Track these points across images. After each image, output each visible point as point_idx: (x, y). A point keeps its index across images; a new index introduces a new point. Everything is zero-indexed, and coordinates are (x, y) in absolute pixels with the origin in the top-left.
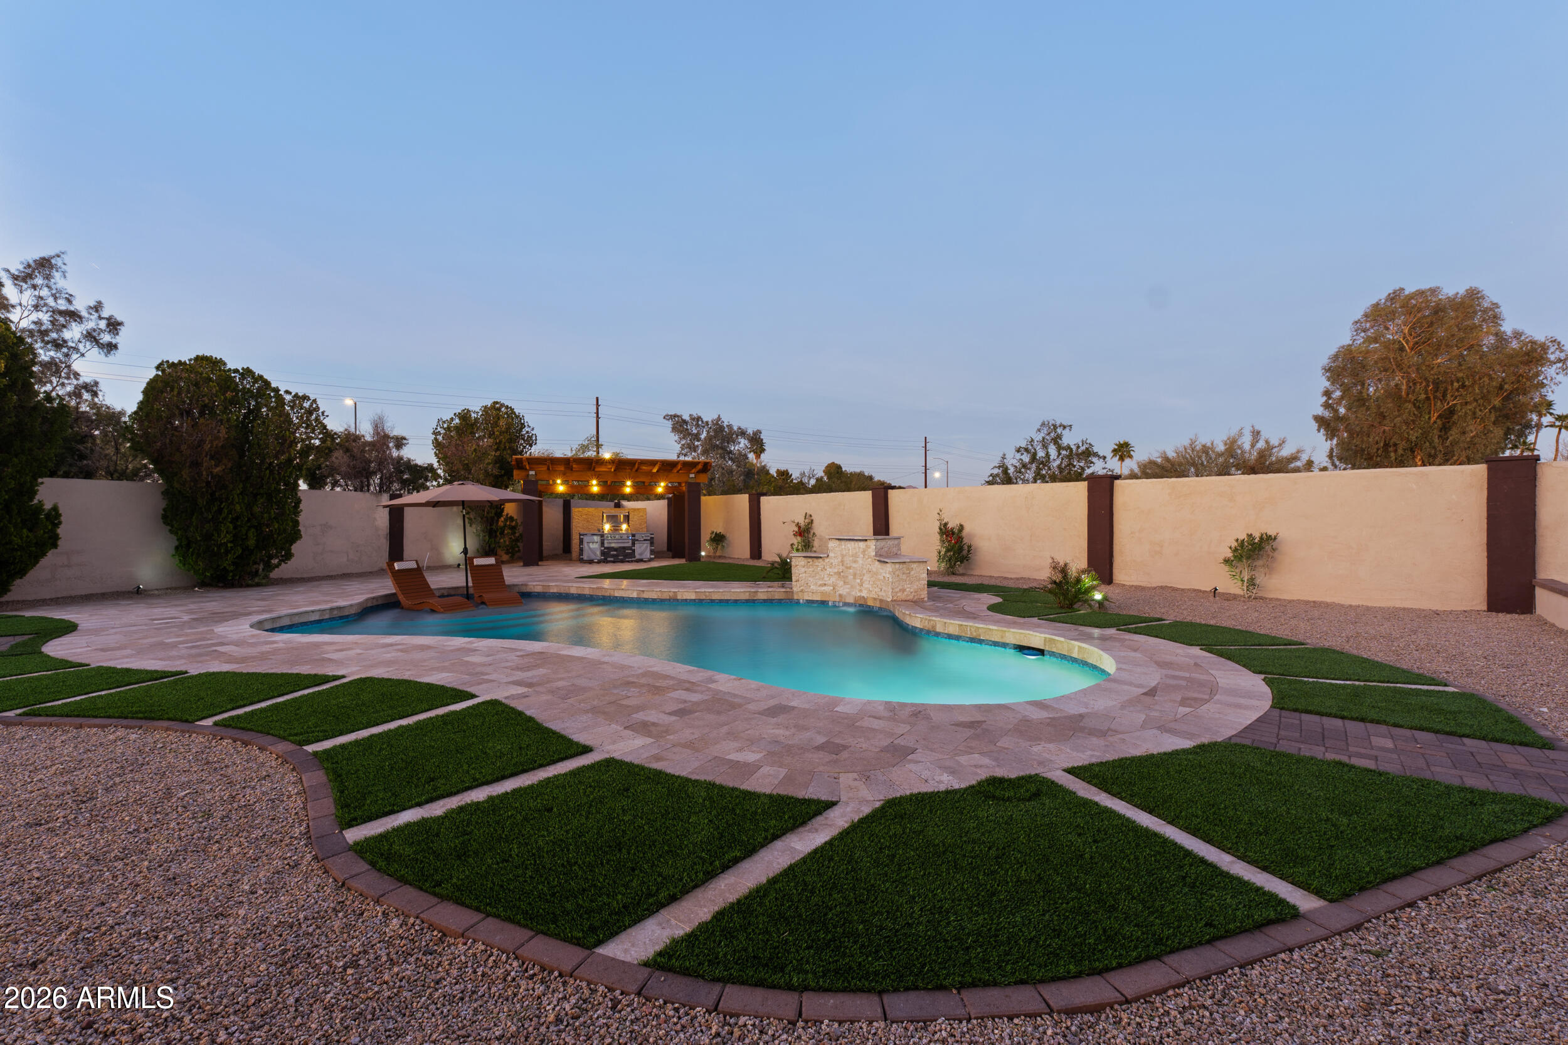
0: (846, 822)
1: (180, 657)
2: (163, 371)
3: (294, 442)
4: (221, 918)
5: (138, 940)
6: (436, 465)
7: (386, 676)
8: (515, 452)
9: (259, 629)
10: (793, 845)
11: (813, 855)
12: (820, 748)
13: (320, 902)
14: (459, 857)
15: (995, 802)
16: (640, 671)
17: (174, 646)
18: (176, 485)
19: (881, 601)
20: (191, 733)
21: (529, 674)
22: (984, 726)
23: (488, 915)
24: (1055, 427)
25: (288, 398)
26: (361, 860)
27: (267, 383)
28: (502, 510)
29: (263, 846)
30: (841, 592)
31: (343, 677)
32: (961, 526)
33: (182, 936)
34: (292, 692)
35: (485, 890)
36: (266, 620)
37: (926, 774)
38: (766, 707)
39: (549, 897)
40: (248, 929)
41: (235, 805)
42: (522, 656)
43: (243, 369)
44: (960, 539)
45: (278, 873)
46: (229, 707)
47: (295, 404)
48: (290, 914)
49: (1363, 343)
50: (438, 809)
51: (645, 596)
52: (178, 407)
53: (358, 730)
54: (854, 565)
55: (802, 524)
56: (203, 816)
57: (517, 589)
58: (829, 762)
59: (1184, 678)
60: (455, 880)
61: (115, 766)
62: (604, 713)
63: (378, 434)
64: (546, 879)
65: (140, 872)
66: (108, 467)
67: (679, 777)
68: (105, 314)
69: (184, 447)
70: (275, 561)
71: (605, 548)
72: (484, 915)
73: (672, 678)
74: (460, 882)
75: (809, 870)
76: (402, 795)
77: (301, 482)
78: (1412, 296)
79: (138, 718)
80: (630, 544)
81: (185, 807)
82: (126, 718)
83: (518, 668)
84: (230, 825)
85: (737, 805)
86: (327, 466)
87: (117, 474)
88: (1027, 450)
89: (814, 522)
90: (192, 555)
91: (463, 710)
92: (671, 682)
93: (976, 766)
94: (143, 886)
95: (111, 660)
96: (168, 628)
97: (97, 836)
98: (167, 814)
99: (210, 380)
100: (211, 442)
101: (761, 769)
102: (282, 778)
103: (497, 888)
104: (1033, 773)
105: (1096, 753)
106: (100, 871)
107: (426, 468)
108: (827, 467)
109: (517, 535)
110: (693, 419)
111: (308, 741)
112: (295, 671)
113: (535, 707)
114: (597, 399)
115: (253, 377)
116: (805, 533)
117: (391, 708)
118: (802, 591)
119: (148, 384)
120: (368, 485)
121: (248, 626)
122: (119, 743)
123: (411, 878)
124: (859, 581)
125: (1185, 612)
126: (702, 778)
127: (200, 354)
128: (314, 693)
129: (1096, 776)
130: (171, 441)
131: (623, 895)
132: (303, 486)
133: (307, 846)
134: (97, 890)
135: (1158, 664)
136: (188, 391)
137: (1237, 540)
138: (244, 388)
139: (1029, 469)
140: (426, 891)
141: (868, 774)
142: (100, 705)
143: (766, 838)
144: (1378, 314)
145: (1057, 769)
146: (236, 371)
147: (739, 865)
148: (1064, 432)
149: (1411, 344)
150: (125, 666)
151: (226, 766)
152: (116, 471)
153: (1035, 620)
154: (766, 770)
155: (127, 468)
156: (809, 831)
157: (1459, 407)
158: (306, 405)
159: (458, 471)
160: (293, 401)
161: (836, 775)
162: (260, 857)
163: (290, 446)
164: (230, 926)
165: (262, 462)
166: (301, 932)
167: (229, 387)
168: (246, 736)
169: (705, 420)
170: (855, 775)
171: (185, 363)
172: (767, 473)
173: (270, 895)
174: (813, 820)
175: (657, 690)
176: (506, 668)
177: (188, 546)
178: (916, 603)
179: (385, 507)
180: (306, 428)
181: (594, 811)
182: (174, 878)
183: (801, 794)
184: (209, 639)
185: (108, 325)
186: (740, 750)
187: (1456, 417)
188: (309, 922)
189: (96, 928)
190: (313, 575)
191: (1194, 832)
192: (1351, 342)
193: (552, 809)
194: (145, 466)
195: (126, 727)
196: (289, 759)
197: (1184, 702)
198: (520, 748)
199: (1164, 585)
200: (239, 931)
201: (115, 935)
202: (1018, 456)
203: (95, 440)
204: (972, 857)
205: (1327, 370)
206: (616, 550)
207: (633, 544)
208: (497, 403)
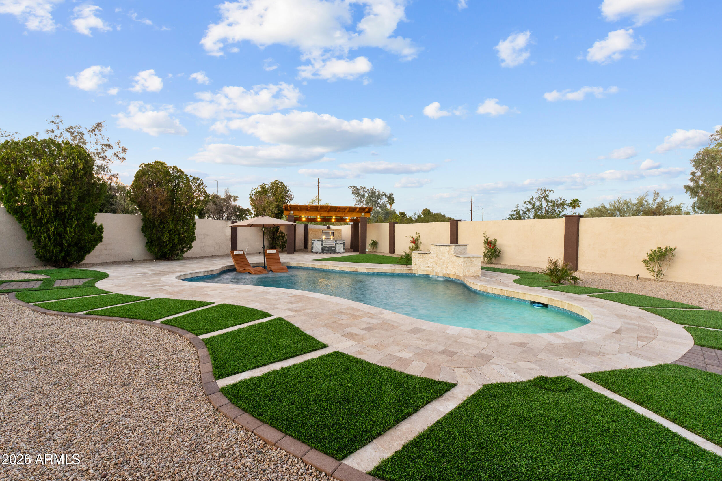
0: (464, 397)
1: (148, 291)
2: (142, 167)
3: (193, 198)
4: (163, 422)
5: (127, 431)
6: (250, 209)
7: (232, 304)
8: (284, 203)
9: (179, 279)
10: (437, 407)
11: (450, 415)
12: (442, 353)
13: (207, 418)
14: (270, 400)
15: (546, 391)
16: (346, 307)
17: (146, 285)
18: (147, 216)
19: (457, 276)
20: (151, 326)
21: (295, 305)
22: (528, 346)
23: (287, 434)
24: (545, 191)
25: (191, 179)
26: (225, 397)
27: (183, 173)
28: (279, 229)
29: (181, 385)
30: (436, 271)
31: (214, 303)
32: (496, 240)
33: (146, 430)
34: (193, 309)
35: (284, 420)
36: (182, 275)
37: (502, 372)
38: (410, 329)
39: (316, 427)
40: (175, 430)
41: (169, 363)
42: (291, 296)
43: (173, 167)
44: (495, 246)
45: (188, 400)
46: (167, 315)
47: (194, 181)
48: (194, 423)
49: (715, 146)
50: (258, 373)
51: (343, 269)
52: (148, 183)
53: (221, 329)
54: (443, 258)
55: (415, 238)
56: (156, 368)
57: (285, 264)
58: (448, 361)
59: (637, 325)
60: (269, 413)
61: (121, 340)
62: (331, 327)
63: (227, 195)
64: (313, 416)
65: (129, 394)
66: (122, 209)
67: (372, 364)
68: (121, 145)
69: (150, 200)
70: (185, 249)
72: (284, 435)
73: (362, 311)
74: (272, 414)
75: (450, 425)
76: (242, 364)
77: (196, 215)
79: (130, 318)
80: (334, 245)
81: (148, 362)
82: (126, 318)
83: (289, 303)
84: (167, 374)
85: (404, 382)
86: (206, 209)
87: (125, 212)
88: (530, 202)
89: (421, 236)
90: (153, 246)
91: (267, 322)
92: (361, 313)
93: (529, 369)
94: (130, 401)
95: (121, 291)
96: (143, 277)
97: (112, 374)
98: (141, 365)
99: (160, 171)
100: (161, 198)
101: (413, 363)
102: (189, 351)
103: (290, 419)
104: (563, 375)
105: (596, 366)
106: (113, 392)
107: (246, 210)
108: (423, 211)
109: (285, 240)
110: (362, 188)
111: (200, 333)
112: (194, 299)
113: (299, 322)
114: (319, 179)
115: (177, 170)
116: (416, 242)
117: (235, 319)
118: (417, 269)
119: (137, 173)
120: (222, 217)
121: (175, 278)
122: (123, 329)
123: (248, 410)
124: (445, 266)
125: (623, 287)
126: (384, 365)
127: (157, 160)
128: (202, 310)
129: (601, 380)
130: (145, 197)
131: (354, 430)
132: (196, 217)
133: (200, 387)
134: (111, 402)
135: (617, 315)
136: (152, 176)
137: (652, 250)
138: (174, 175)
139: (531, 212)
140: (256, 418)
141: (471, 369)
142: (116, 311)
143: (423, 403)
145: (576, 374)
146: (170, 167)
147: (411, 417)
148: (550, 193)
150: (126, 294)
151: (165, 343)
152: (124, 210)
153: (541, 288)
154: (415, 363)
155: (129, 209)
156: (445, 400)
158: (198, 182)
159: (260, 212)
160: (193, 180)
161: (453, 369)
162: (180, 391)
163: (192, 200)
164: (167, 427)
165: (181, 207)
166: (198, 434)
167: (168, 174)
168: (174, 329)
169: (367, 188)
170: (463, 369)
171: (151, 164)
172: (395, 213)
173: (184, 412)
174: (446, 394)
175: (355, 317)
176: (283, 302)
177: (152, 242)
178: (476, 277)
179: (230, 226)
180: (198, 192)
181: (333, 380)
182: (143, 399)
183: (436, 378)
184: (159, 283)
185: (123, 150)
186: (401, 351)
188: (202, 429)
189: (110, 422)
190: (200, 256)
191: (673, 420)
192: (708, 146)
193: (312, 377)
194: (135, 208)
195: (126, 322)
196: (192, 342)
197: (640, 338)
198: (294, 343)
199: (607, 272)
200: (171, 430)
201: (117, 427)
202: (525, 205)
203: (117, 197)
204: (542, 425)
205: (694, 161)
206: (328, 247)
207: (336, 245)
208: (277, 181)
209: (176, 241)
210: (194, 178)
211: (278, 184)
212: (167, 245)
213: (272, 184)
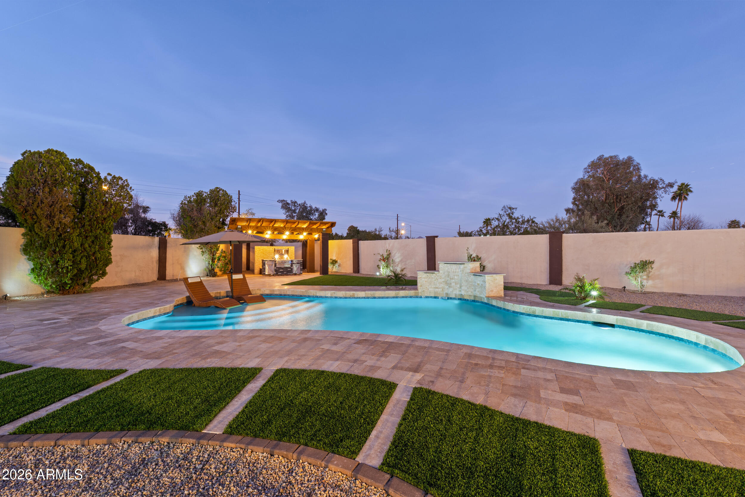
2: (26, 156)
27: (92, 169)
32: (478, 256)
43: (76, 159)
47: (113, 182)
49: (588, 177)
54: (455, 277)
55: (384, 255)
69: (41, 206)
70: (95, 277)
71: (277, 268)
78: (607, 159)
80: (289, 266)
89: (391, 254)
90: (43, 274)
99: (59, 164)
100: (61, 203)
107: (161, 224)
108: (349, 228)
110: (293, 203)
114: (239, 191)
115: (83, 164)
116: (386, 259)
118: (423, 291)
124: (458, 286)
127: (50, 148)
130: (33, 202)
136: (44, 171)
137: (635, 263)
138: (77, 171)
144: (594, 165)
146: (72, 160)
149: (607, 179)
157: (625, 206)
158: (121, 182)
169: (298, 203)
177: (41, 268)
178: (501, 298)
187: (625, 210)
192: (583, 177)
205: (574, 189)
206: (282, 269)
207: (292, 265)
208: (217, 188)
209: (83, 266)
210: (114, 177)
211: (218, 192)
212: (67, 272)
213: (211, 191)
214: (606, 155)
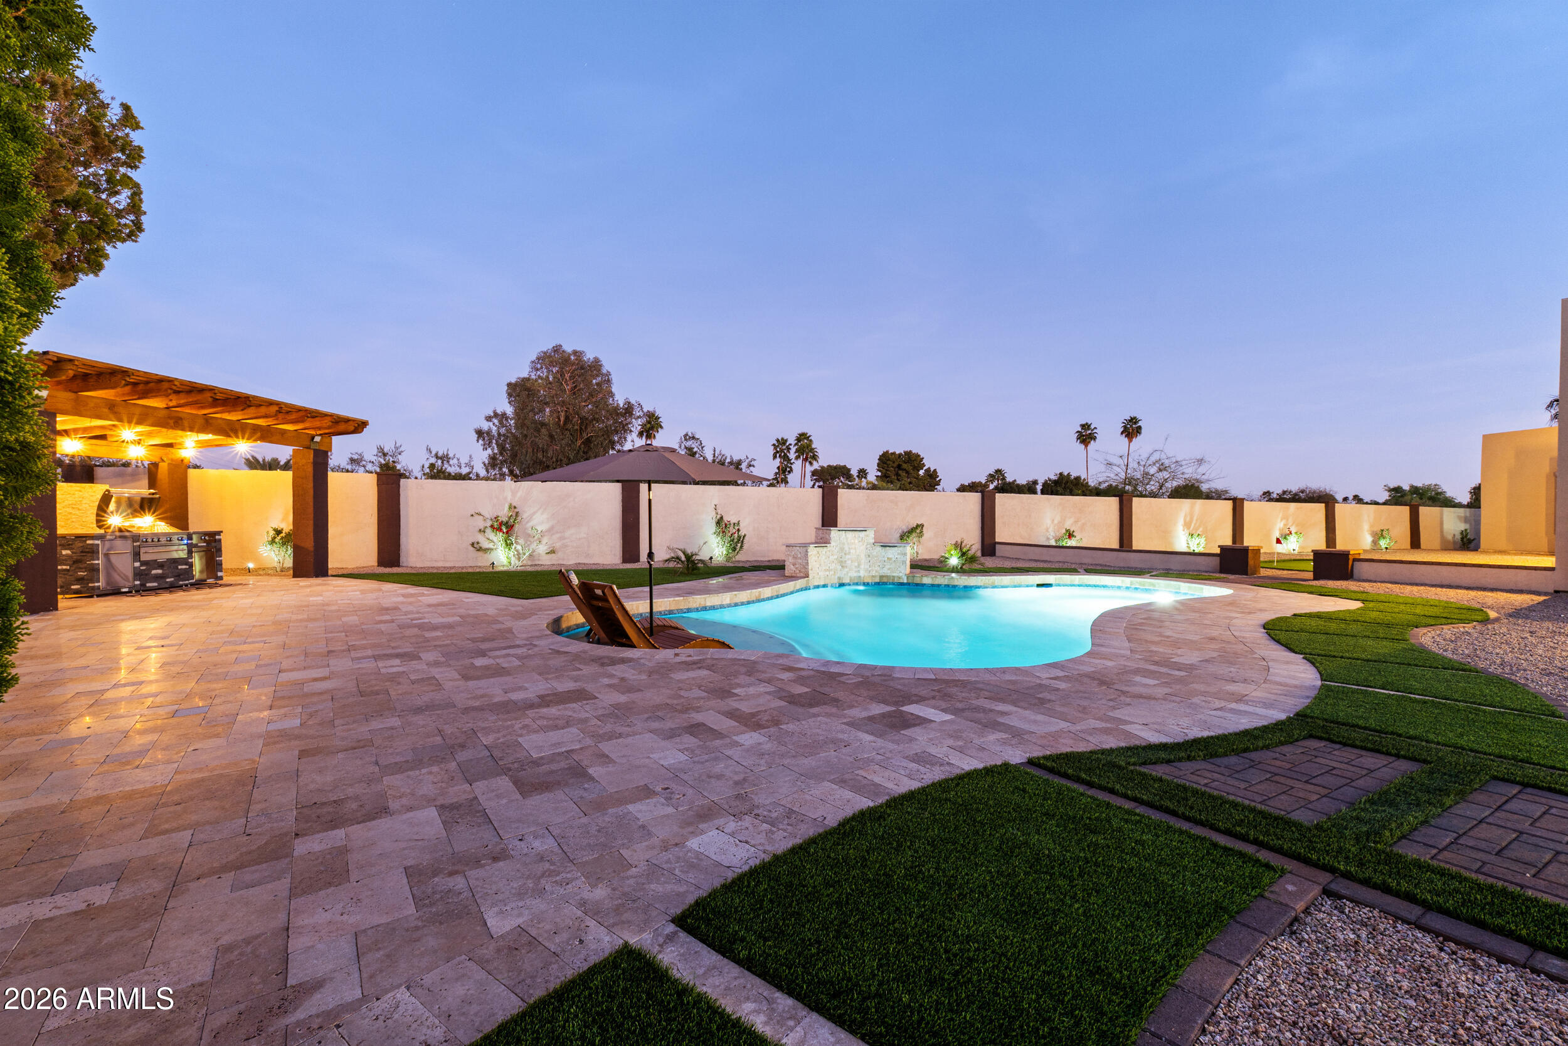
19: (882, 576)
54: (853, 552)
71: (143, 563)
118: (813, 578)
124: (856, 564)
157: (593, 439)
214: (568, 348)
